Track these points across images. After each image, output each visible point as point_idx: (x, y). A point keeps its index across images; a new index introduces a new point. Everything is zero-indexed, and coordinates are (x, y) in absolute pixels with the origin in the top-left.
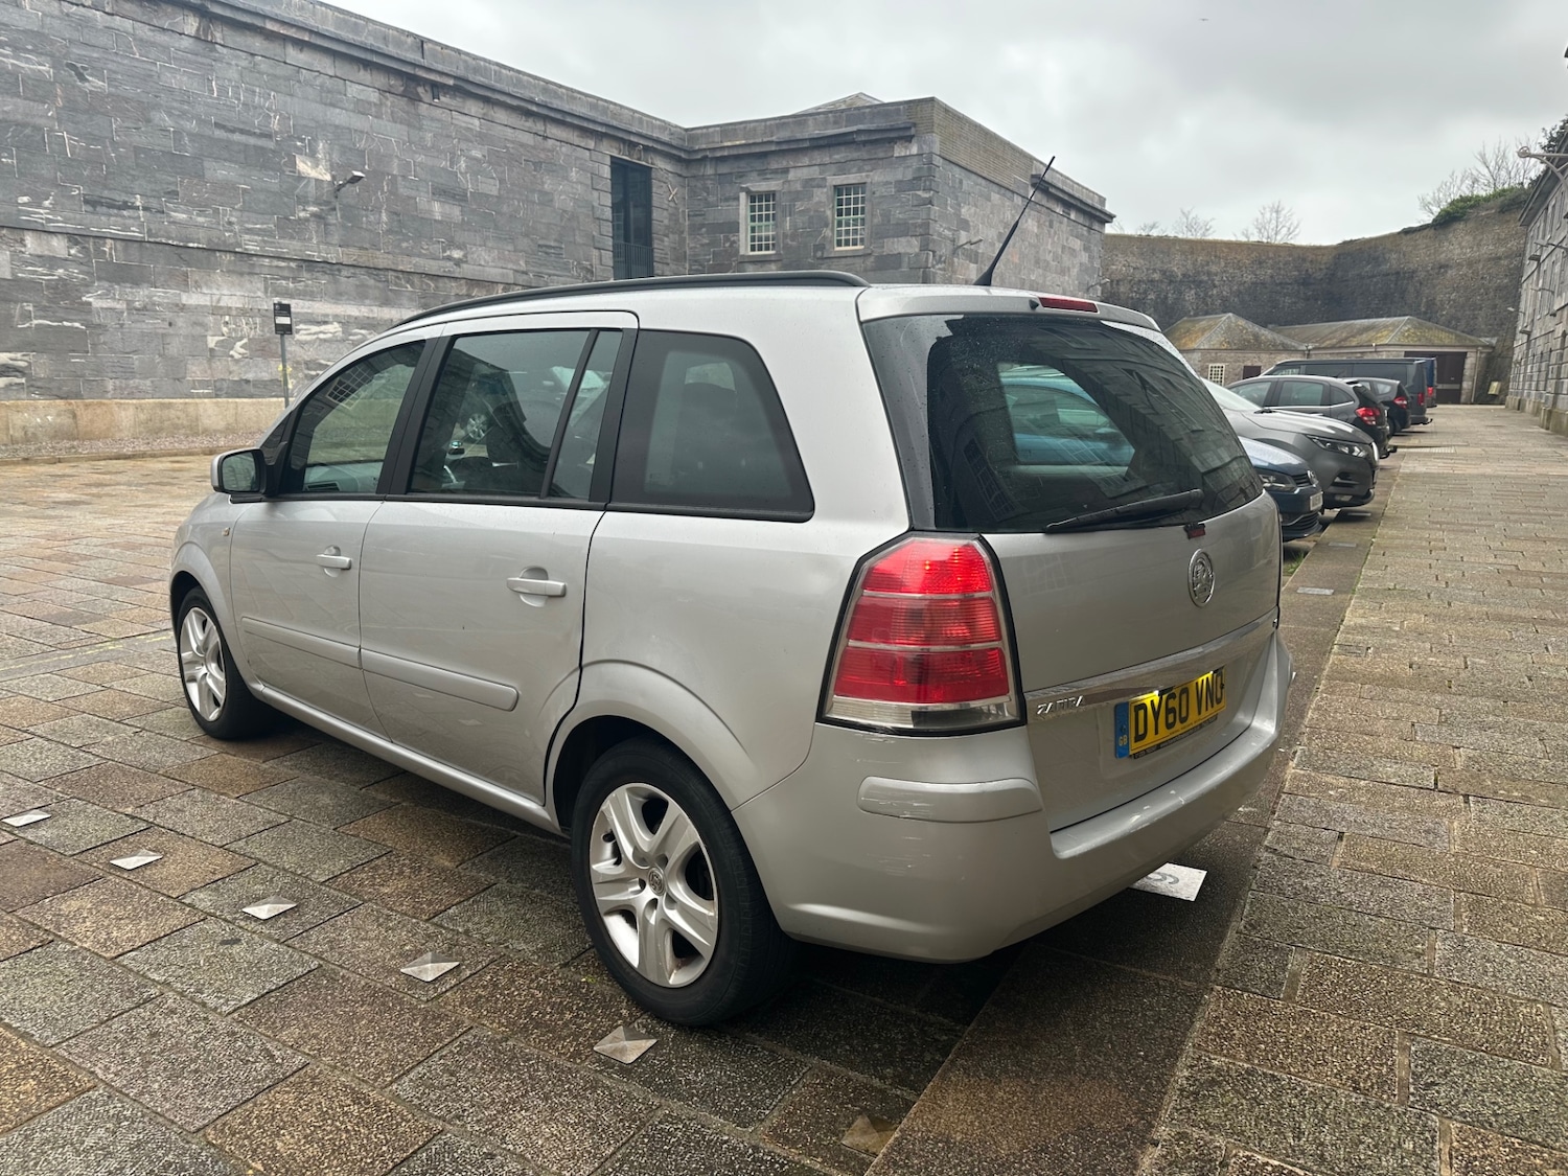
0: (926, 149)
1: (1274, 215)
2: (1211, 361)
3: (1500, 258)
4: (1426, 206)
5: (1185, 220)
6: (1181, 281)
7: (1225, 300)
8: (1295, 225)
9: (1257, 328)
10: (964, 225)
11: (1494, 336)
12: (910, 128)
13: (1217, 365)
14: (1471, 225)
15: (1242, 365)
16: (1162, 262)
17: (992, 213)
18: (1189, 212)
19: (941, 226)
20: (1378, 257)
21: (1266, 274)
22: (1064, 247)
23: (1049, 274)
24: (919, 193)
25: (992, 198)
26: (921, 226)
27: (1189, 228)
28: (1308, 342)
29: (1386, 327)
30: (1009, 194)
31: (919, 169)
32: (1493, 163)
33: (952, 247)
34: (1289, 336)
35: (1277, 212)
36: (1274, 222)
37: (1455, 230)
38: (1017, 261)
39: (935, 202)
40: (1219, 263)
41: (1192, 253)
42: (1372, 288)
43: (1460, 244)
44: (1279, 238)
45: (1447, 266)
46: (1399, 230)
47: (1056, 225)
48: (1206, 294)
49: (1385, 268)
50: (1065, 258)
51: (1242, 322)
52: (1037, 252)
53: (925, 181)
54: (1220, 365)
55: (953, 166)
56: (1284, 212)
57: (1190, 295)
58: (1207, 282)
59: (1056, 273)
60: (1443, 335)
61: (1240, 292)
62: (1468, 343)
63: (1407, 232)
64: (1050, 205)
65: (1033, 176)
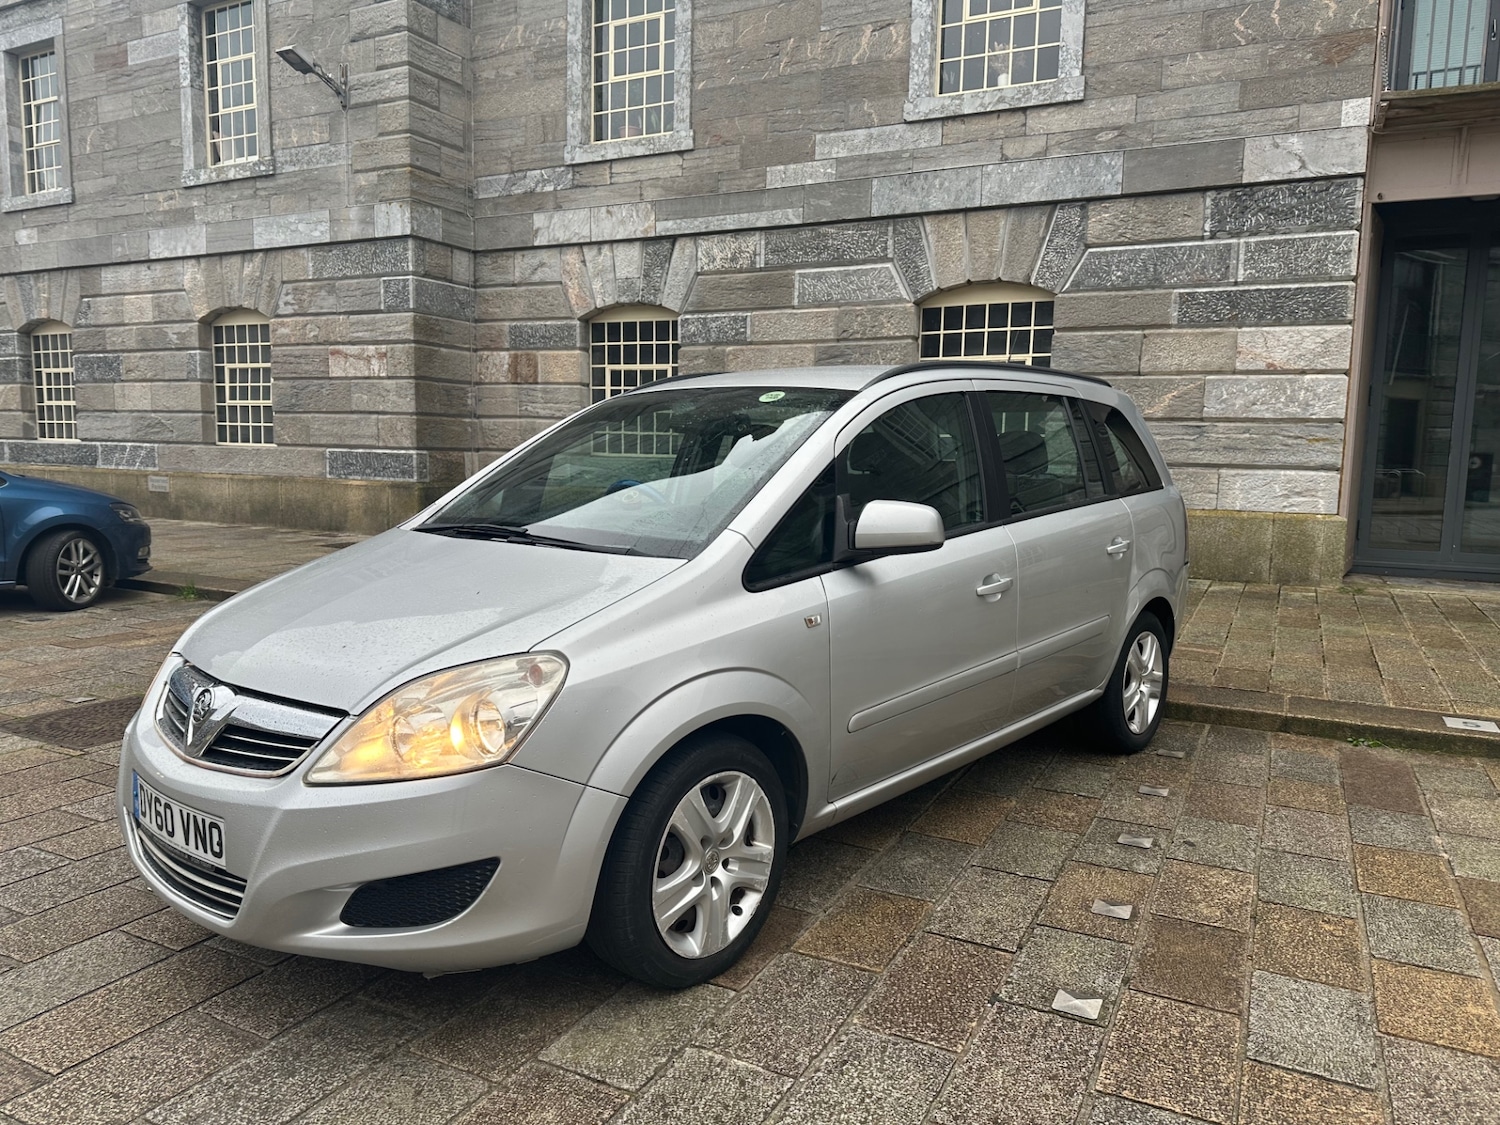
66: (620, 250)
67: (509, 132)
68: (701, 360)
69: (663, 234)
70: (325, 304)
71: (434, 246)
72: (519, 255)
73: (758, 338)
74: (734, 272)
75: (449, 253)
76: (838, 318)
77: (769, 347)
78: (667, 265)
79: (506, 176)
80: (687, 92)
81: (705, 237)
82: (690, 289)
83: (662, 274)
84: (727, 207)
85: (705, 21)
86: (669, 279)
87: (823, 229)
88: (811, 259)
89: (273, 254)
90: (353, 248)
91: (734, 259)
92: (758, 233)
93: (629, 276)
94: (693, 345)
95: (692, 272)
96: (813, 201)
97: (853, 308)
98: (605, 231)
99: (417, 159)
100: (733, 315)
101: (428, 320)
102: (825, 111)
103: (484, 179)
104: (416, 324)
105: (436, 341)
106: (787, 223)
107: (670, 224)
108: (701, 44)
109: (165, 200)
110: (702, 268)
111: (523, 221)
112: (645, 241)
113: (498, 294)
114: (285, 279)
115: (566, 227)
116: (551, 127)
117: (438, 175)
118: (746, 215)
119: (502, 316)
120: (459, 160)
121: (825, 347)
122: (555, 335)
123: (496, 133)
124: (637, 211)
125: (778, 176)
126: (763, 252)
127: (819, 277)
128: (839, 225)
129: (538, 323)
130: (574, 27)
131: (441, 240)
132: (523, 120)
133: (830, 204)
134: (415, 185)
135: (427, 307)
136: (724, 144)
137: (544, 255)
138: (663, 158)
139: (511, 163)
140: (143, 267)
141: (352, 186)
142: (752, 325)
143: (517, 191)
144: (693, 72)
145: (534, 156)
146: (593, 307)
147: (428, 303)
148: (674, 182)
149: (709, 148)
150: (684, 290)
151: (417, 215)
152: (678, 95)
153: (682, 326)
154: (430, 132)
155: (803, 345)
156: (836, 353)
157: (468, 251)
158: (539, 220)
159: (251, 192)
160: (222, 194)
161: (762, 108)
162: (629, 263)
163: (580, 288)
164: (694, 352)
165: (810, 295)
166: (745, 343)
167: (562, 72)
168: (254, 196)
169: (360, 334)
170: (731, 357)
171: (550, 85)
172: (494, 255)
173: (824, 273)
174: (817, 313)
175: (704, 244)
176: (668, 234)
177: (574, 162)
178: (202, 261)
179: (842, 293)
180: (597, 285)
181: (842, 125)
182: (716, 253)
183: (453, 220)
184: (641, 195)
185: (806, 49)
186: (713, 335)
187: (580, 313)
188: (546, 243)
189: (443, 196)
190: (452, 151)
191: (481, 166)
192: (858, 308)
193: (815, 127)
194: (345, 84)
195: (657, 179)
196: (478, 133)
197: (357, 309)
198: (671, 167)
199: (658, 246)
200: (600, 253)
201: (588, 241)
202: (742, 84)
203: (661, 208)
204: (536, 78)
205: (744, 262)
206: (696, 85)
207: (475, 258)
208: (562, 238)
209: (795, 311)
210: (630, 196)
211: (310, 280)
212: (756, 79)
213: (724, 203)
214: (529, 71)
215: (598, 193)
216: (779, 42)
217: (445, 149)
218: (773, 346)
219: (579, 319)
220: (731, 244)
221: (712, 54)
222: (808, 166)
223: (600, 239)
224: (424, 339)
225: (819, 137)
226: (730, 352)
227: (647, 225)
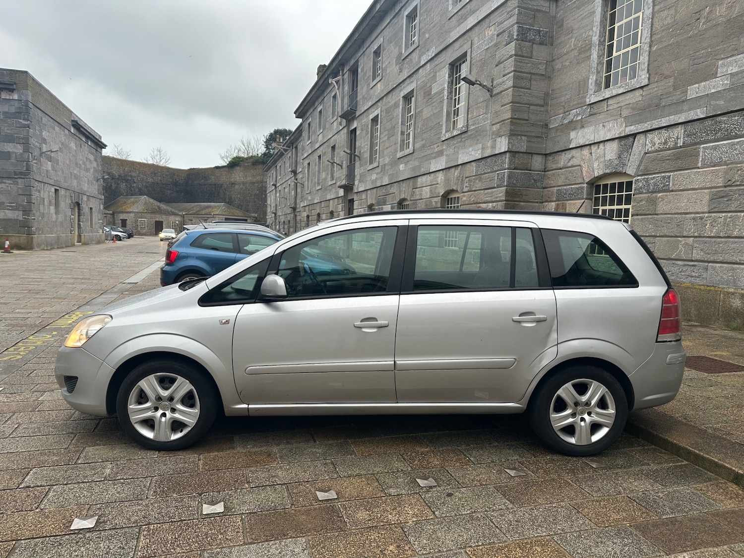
0: (23, 98)
1: (159, 153)
2: (140, 218)
3: (254, 183)
4: (222, 158)
5: (116, 149)
6: (118, 179)
7: (140, 189)
8: (168, 158)
9: (159, 204)
10: (44, 141)
11: (256, 213)
12: (13, 85)
13: (143, 220)
14: (242, 168)
15: (154, 220)
16: (108, 168)
17: (56, 137)
18: (118, 146)
19: (34, 140)
20: (206, 177)
21: (158, 179)
22: (87, 158)
23: (81, 171)
24: (21, 121)
25: (56, 129)
26: (23, 139)
27: (119, 153)
28: (182, 211)
29: (215, 207)
30: (62, 128)
31: (19, 108)
32: (246, 145)
33: (39, 152)
34: (172, 208)
35: (160, 151)
36: (158, 156)
37: (236, 169)
38: (68, 163)
39: (31, 127)
40: (136, 172)
41: (122, 166)
42: (205, 190)
43: (239, 175)
44: (161, 163)
45: (235, 184)
46: (213, 166)
47: (83, 146)
48: (131, 186)
49: (209, 182)
50: (88, 163)
51: (151, 200)
52: (76, 159)
53: (24, 115)
54: (144, 220)
55: (38, 109)
56: (163, 152)
57: (123, 186)
58: (130, 180)
59: (84, 171)
60: (238, 212)
61: (147, 186)
62: (247, 215)
63: (217, 168)
64: (80, 136)
65: (72, 121)
66: (608, 144)
67: (564, 93)
68: (644, 202)
69: (629, 133)
70: (477, 186)
71: (521, 154)
72: (563, 153)
73: (676, 187)
74: (666, 150)
75: (531, 157)
76: (726, 173)
77: (682, 192)
78: (630, 150)
79: (562, 115)
80: (647, 53)
81: (651, 132)
82: (641, 162)
83: (627, 155)
84: (663, 114)
85: (660, 11)
86: (631, 158)
87: (719, 119)
88: (710, 137)
89: (464, 165)
90: (489, 160)
91: (665, 143)
92: (680, 126)
93: (611, 158)
94: (640, 194)
95: (643, 152)
96: (712, 103)
97: (736, 165)
98: (601, 136)
99: (515, 115)
100: (663, 175)
101: (514, 190)
102: (725, 46)
103: (553, 118)
104: (507, 192)
105: (518, 199)
106: (697, 117)
107: (632, 128)
108: (657, 25)
109: (437, 147)
110: (648, 150)
111: (566, 136)
112: (620, 138)
113: (553, 174)
114: (467, 176)
115: (584, 137)
116: (582, 86)
117: (527, 120)
118: (673, 116)
119: (554, 185)
120: (541, 111)
121: (716, 191)
122: (575, 192)
123: (560, 94)
124: (617, 123)
125: (694, 91)
126: (682, 136)
127: (715, 148)
128: (729, 115)
129: (569, 187)
130: (596, 32)
131: (525, 151)
132: (571, 85)
133: (723, 103)
134: (512, 127)
135: (514, 184)
136: (665, 78)
137: (574, 152)
138: (633, 92)
139: (564, 108)
140: (428, 175)
141: (491, 132)
142: (673, 180)
143: (566, 122)
144: (651, 41)
145: (574, 103)
146: (593, 177)
147: (515, 182)
148: (637, 104)
149: (657, 82)
150: (637, 163)
151: (512, 141)
152: (642, 56)
153: (635, 183)
154: (524, 101)
155: (703, 191)
156: (724, 195)
157: (542, 154)
158: (573, 135)
159: (460, 140)
160: (452, 142)
161: (687, 53)
162: (611, 151)
163: (588, 167)
164: (640, 198)
165: (708, 159)
166: (669, 191)
167: (589, 57)
168: (461, 141)
169: (487, 199)
170: (660, 199)
171: (584, 65)
172: (553, 155)
173: (718, 145)
174: (713, 170)
175: (650, 136)
176: (631, 133)
177: (590, 103)
178: (444, 171)
179: (729, 157)
180: (596, 165)
181: (736, 52)
182: (657, 139)
183: (533, 141)
184: (621, 114)
185: (716, 11)
186: (651, 187)
187: (587, 180)
188: (575, 146)
189: (529, 130)
190: (537, 107)
191: (552, 111)
192: (739, 165)
193: (718, 57)
194: (492, 86)
195: (629, 104)
196: (552, 96)
197: (487, 187)
198: (637, 96)
199: (627, 140)
200: (598, 148)
201: (593, 142)
202: (677, 42)
203: (629, 120)
204: (578, 63)
205: (671, 144)
206: (652, 48)
207: (546, 157)
208: (582, 142)
209: (699, 170)
210: (616, 116)
211: (474, 176)
212: (686, 37)
213: (662, 112)
214: (575, 61)
215: (600, 117)
216: (700, 11)
217: (532, 107)
218: (685, 192)
219: (587, 183)
220: (665, 134)
221: (662, 29)
222: (713, 82)
223: (598, 141)
224: (511, 199)
225: (720, 62)
226: (660, 197)
227: (621, 130)
